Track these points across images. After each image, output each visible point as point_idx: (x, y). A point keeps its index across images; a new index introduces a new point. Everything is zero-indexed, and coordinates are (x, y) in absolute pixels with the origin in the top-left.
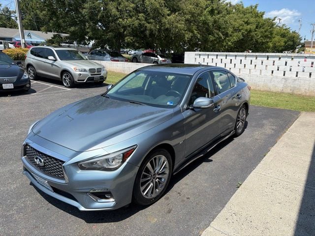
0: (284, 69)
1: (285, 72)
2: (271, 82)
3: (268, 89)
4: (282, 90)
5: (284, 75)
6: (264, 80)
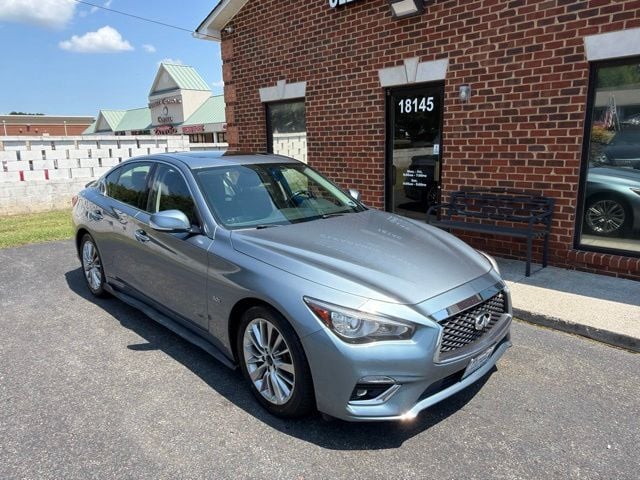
0: (44, 166)
1: (46, 171)
2: (26, 195)
3: (24, 210)
4: (54, 206)
5: (47, 178)
6: (10, 191)
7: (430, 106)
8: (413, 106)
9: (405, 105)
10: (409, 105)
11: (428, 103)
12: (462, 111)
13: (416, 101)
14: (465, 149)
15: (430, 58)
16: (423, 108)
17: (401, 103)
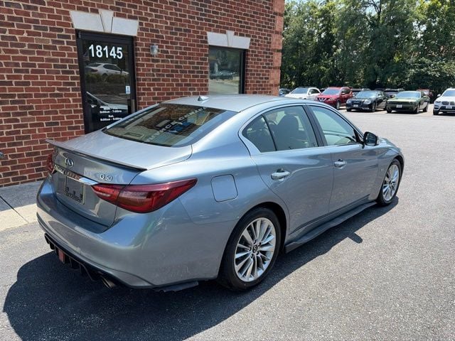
7: (119, 55)
8: (104, 52)
9: (95, 51)
10: (100, 51)
11: (118, 52)
12: (151, 63)
13: (106, 48)
14: (155, 89)
15: (123, 16)
16: (114, 55)
17: (92, 47)
